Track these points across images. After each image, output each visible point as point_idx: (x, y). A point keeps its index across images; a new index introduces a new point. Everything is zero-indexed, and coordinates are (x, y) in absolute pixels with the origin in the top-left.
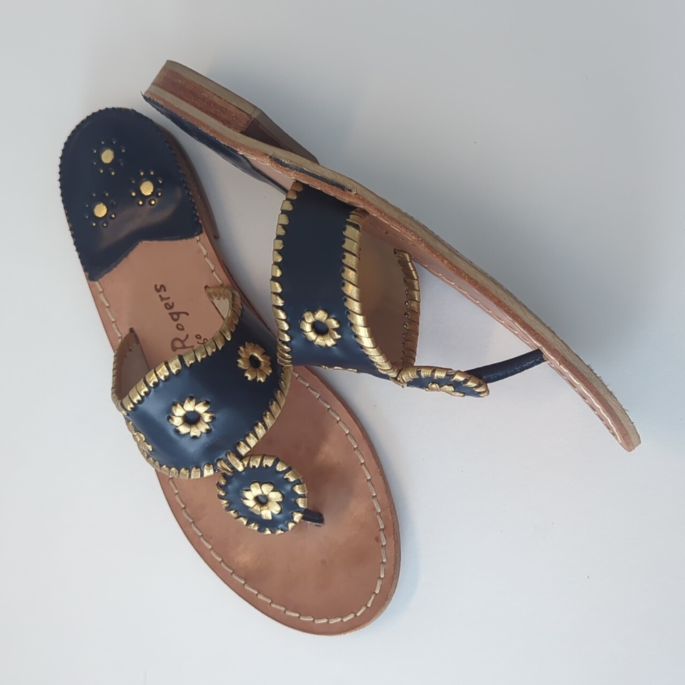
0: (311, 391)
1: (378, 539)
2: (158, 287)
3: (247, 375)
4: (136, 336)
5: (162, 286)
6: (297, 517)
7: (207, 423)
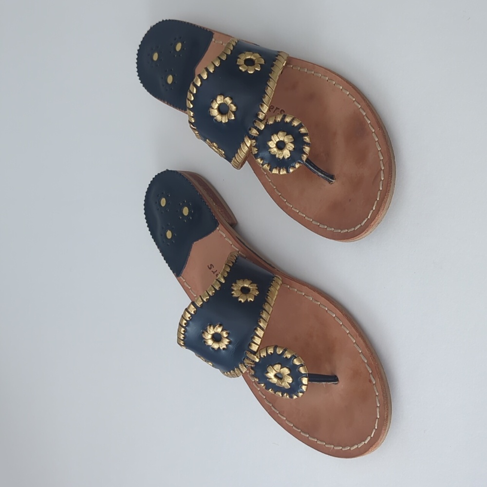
0: (307, 297)
1: (370, 381)
2: (210, 267)
3: (239, 300)
5: (211, 265)
6: (305, 381)
7: (227, 338)
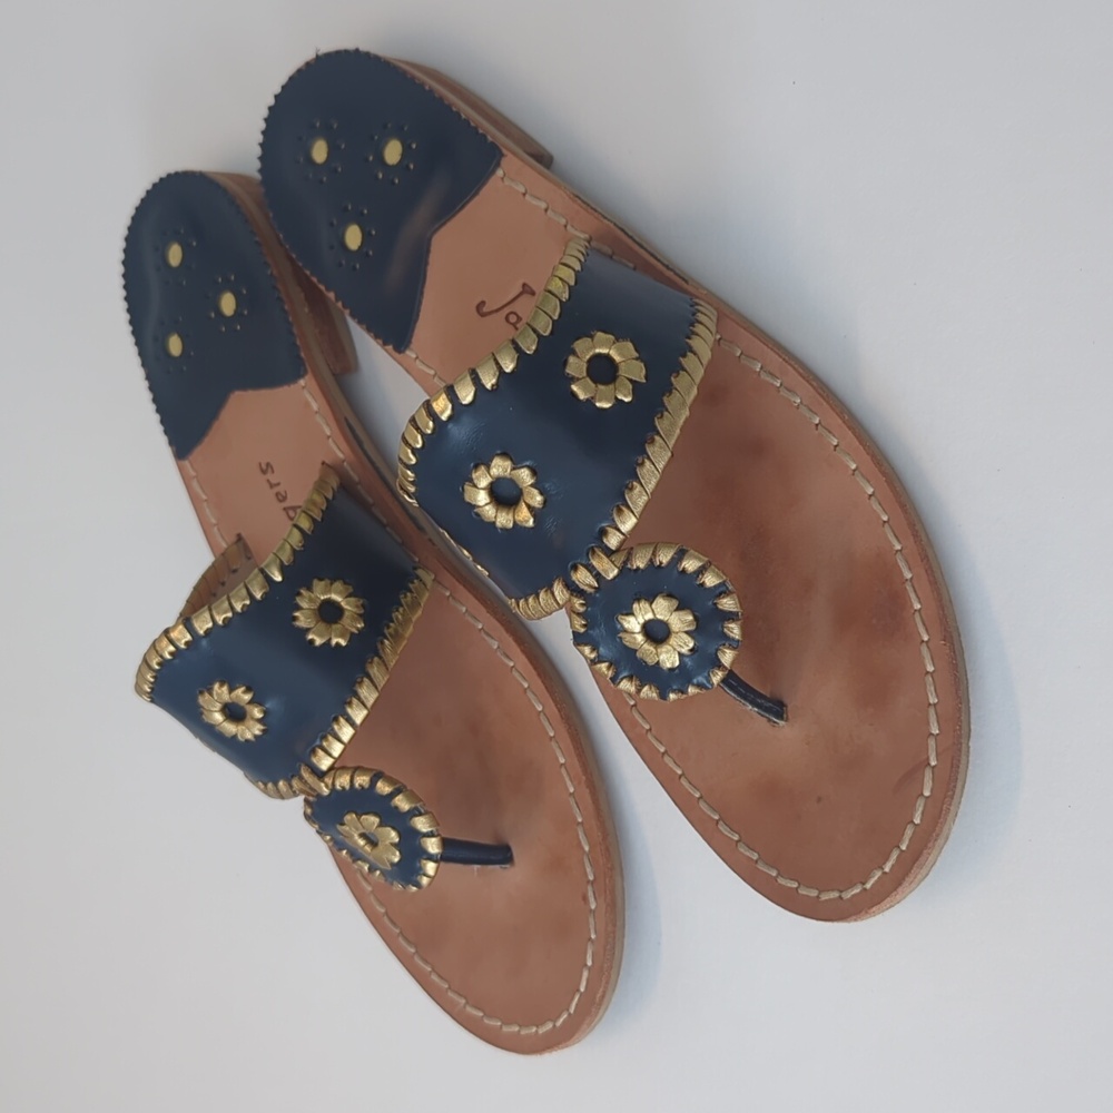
0: (485, 637)
1: (585, 898)
2: (264, 467)
3: (310, 637)
4: (246, 548)
5: (268, 464)
6: (431, 867)
7: (259, 721)
